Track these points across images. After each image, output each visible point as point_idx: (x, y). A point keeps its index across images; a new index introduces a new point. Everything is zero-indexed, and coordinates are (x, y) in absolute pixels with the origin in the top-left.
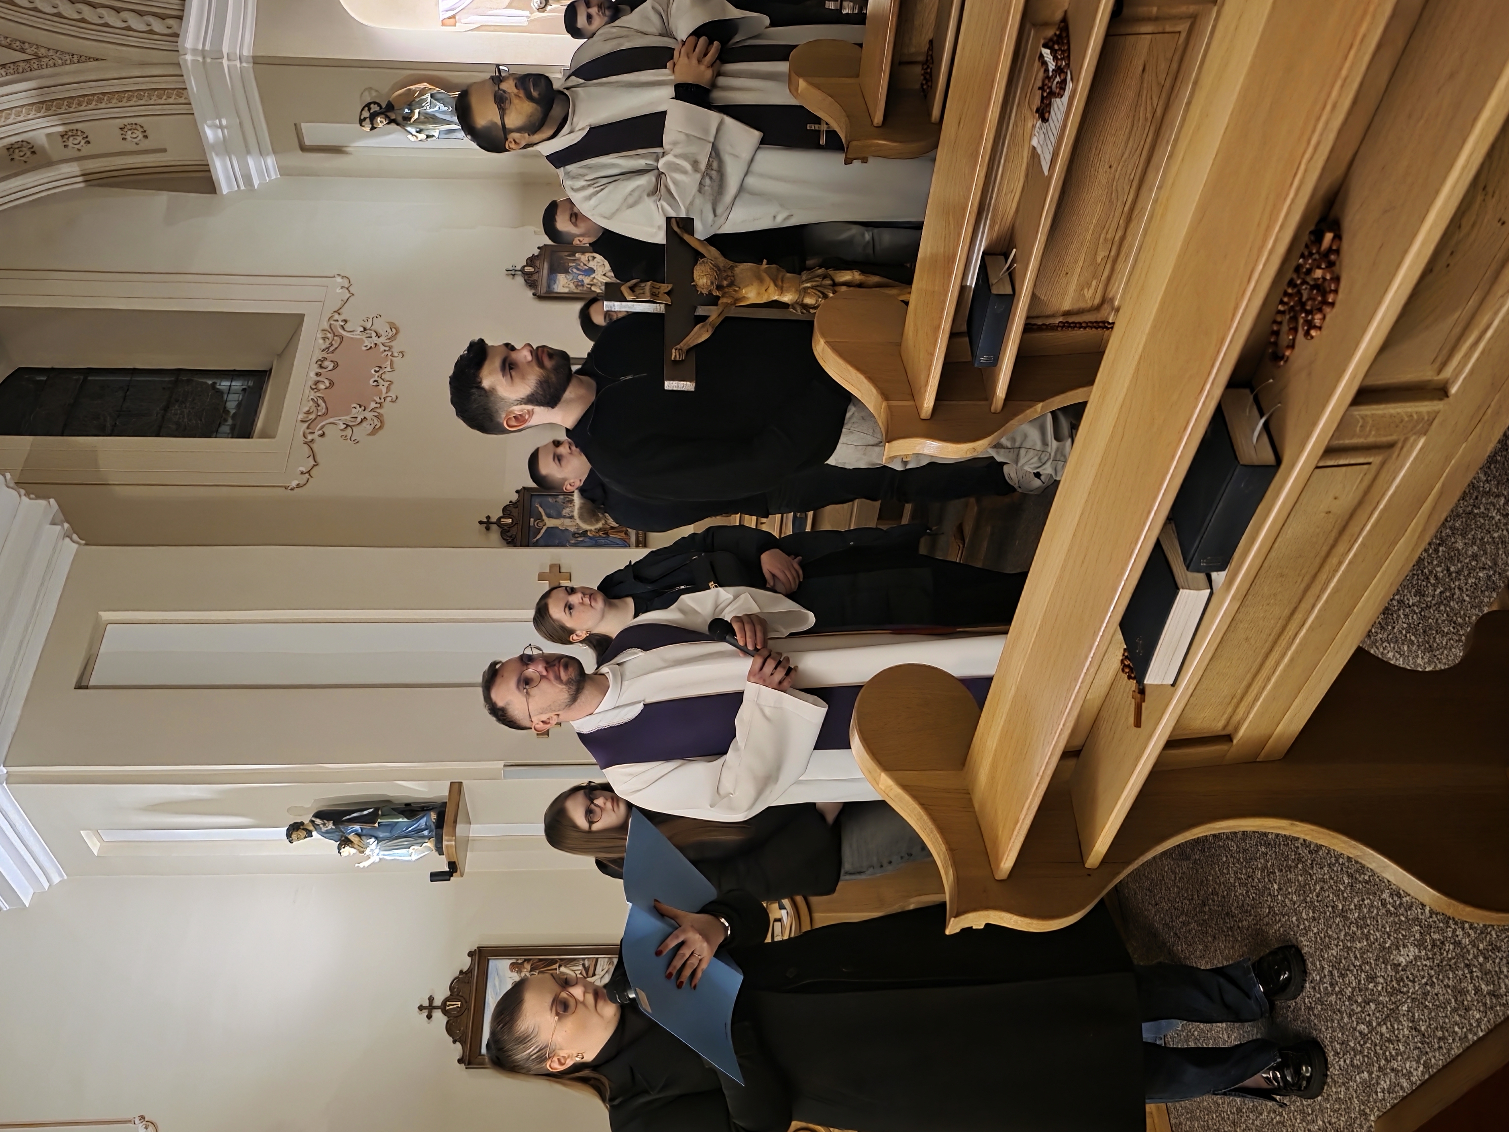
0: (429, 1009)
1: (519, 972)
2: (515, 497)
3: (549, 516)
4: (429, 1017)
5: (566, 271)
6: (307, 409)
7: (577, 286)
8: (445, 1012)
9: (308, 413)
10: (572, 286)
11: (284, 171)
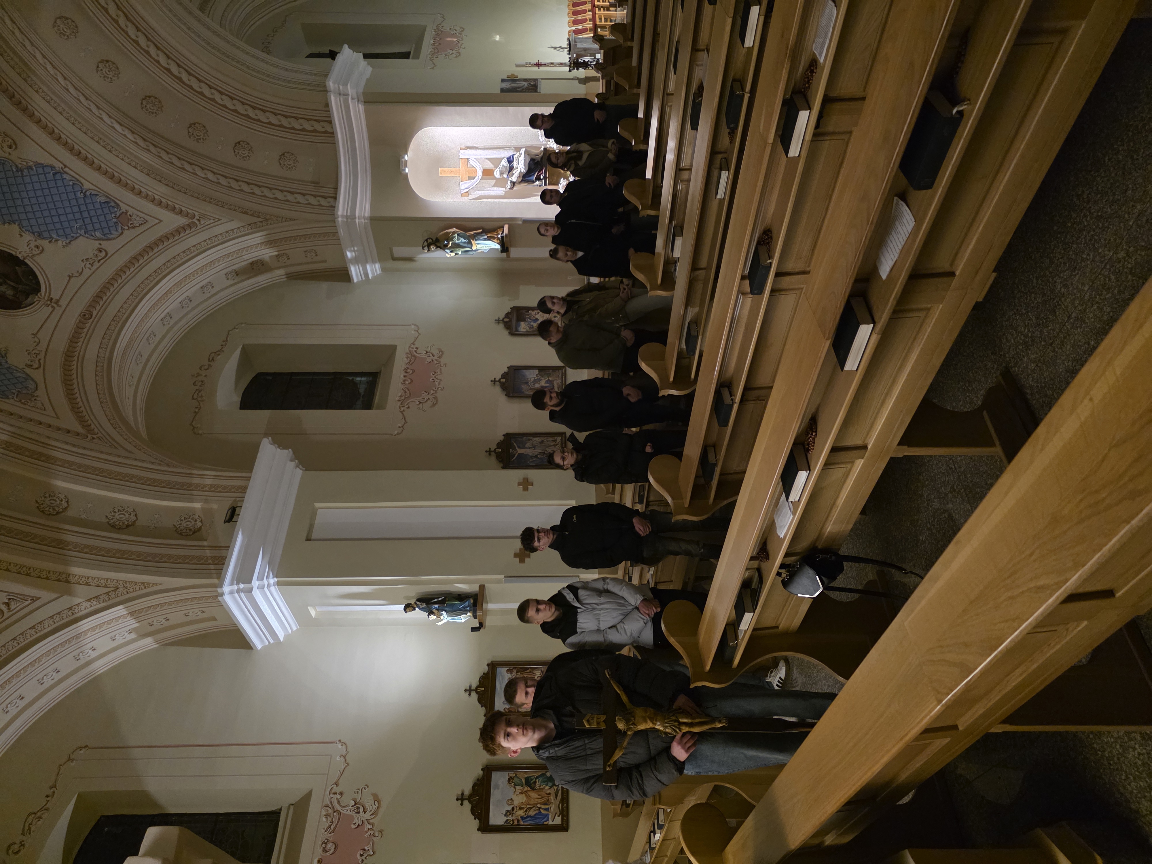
0: (469, 691)
1: (511, 673)
2: (502, 438)
3: (519, 447)
4: (470, 695)
5: (524, 320)
6: (400, 394)
7: (530, 328)
8: (477, 693)
9: (401, 396)
10: (528, 328)
11: (383, 269)
